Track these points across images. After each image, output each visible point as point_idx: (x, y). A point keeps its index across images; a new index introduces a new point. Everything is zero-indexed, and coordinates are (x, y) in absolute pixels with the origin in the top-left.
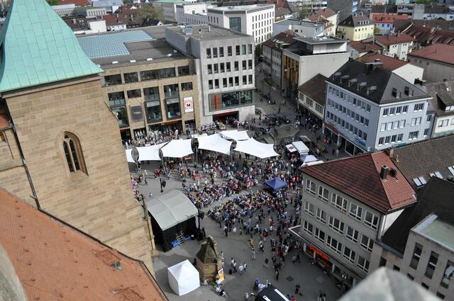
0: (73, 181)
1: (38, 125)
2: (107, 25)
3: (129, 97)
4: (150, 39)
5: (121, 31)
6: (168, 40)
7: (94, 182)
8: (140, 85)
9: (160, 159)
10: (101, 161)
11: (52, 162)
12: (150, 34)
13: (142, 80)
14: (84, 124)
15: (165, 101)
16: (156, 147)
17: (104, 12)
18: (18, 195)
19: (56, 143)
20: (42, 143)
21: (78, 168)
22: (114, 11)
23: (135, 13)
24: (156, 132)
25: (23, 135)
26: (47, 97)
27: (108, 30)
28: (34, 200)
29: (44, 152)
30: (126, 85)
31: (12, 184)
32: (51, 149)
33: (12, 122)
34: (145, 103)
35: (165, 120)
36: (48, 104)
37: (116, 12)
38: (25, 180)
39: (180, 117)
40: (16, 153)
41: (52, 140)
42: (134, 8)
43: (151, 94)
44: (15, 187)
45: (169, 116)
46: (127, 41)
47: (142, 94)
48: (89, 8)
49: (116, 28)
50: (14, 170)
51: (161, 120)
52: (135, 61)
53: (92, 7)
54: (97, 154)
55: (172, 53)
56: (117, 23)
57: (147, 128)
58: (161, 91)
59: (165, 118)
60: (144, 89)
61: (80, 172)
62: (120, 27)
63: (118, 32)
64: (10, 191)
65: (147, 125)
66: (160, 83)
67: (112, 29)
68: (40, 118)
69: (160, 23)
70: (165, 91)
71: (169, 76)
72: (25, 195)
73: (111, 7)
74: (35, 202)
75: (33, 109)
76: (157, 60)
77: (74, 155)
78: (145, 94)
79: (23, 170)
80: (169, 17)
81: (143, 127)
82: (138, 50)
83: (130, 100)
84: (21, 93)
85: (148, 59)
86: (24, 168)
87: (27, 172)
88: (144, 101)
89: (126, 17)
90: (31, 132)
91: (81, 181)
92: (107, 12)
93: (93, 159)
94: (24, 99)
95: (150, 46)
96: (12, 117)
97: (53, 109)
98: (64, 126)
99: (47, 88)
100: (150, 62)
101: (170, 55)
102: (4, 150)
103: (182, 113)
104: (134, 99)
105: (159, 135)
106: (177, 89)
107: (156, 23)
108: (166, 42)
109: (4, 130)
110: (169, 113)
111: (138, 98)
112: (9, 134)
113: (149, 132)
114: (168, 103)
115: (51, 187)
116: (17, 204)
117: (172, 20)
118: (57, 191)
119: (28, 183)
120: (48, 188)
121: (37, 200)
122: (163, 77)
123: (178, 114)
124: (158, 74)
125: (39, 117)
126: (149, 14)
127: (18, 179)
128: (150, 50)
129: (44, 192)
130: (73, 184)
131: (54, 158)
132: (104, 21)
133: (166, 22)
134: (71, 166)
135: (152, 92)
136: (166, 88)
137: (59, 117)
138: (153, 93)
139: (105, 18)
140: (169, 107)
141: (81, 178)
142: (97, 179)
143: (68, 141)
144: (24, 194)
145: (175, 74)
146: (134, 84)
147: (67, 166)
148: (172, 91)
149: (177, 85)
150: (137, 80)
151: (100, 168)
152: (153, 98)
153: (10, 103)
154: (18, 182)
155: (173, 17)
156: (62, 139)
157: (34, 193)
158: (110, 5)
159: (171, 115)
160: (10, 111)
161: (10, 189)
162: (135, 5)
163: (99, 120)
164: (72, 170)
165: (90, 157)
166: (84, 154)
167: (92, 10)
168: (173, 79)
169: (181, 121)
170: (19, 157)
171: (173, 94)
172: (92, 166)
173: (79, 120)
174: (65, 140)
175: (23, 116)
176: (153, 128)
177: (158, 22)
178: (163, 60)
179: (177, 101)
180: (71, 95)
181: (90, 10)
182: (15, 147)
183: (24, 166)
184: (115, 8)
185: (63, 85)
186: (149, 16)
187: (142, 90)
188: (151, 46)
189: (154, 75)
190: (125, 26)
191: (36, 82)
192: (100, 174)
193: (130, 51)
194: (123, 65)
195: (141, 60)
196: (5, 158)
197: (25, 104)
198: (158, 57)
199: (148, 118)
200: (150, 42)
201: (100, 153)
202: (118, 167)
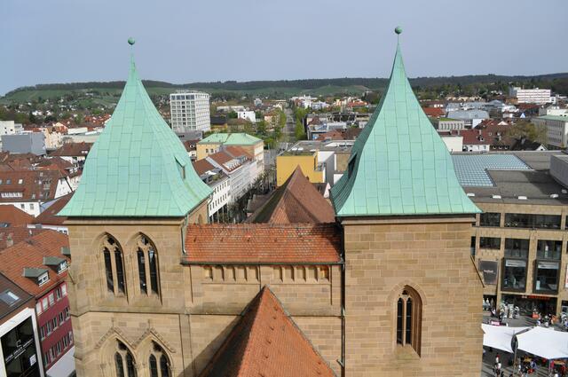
0: (398, 358)
1: (373, 267)
2: (464, 143)
3: (481, 246)
4: (525, 168)
5: (482, 153)
6: (553, 173)
7: (425, 369)
8: (502, 233)
9: (512, 352)
10: (445, 341)
11: (378, 324)
12: (525, 162)
13: (506, 226)
14: (434, 281)
15: (536, 263)
16: (509, 330)
17: (461, 126)
18: (323, 353)
19: (390, 298)
20: (372, 293)
21: (408, 341)
22: (474, 126)
23: (504, 131)
24: (511, 306)
25: (352, 276)
26: (395, 233)
27: (464, 150)
28: (340, 367)
29: (370, 306)
30: (481, 229)
31: (320, 337)
32: (381, 304)
33: (344, 256)
34: (504, 260)
35: (529, 292)
36: (394, 243)
37: (478, 127)
38: (336, 337)
39: (556, 292)
40: (337, 298)
41: (386, 293)
42: (503, 123)
43: (515, 248)
44: (323, 342)
45: (538, 288)
46: (489, 168)
47: (502, 246)
48: (443, 119)
49: (475, 148)
50: (329, 319)
51: (524, 290)
52: (500, 197)
53: (446, 118)
54: (441, 329)
55: (560, 193)
56: (477, 142)
57: (499, 297)
58: (533, 247)
59: (530, 288)
60: (506, 239)
61: (410, 348)
62: (481, 148)
63: (477, 153)
64: (316, 345)
65: (500, 292)
66: (533, 236)
67: (470, 148)
68: (380, 260)
69: (541, 147)
70: (539, 248)
71: (550, 227)
72: (332, 357)
73: (471, 121)
74: (340, 370)
75: (373, 245)
76: (534, 201)
77: (409, 320)
78: (506, 247)
79: (338, 322)
80: (555, 140)
81: (493, 294)
82: (506, 182)
83: (483, 250)
84: (365, 222)
85: (520, 198)
86: (340, 321)
87: (343, 327)
88: (503, 256)
89: (490, 134)
90: (363, 275)
91: (408, 361)
92: (466, 127)
93: (434, 335)
94: (366, 230)
95: (524, 178)
96: (346, 251)
97: (399, 252)
98: (406, 278)
99: (398, 221)
100: (523, 202)
101: (555, 196)
102: (324, 290)
103: (561, 286)
104: (488, 251)
105: (515, 313)
106: (558, 249)
107: (535, 146)
108: (550, 176)
109: (331, 265)
110: (538, 283)
111: (494, 251)
112: (336, 271)
113: (500, 304)
114: (539, 267)
115: (366, 357)
116: (319, 367)
117: (559, 145)
118: (373, 366)
119: (339, 342)
120: (362, 357)
121: (343, 369)
122: (538, 227)
123: (553, 287)
124: (531, 220)
125: (378, 257)
126: (525, 133)
127: (330, 332)
128: (524, 185)
129: (356, 362)
130: (396, 362)
131: (381, 318)
132: (462, 138)
133: (550, 147)
134: (399, 335)
135: (517, 246)
136: (540, 245)
137: (403, 264)
138: (519, 248)
139: (462, 134)
140: (540, 274)
141: (410, 357)
142: (431, 365)
143: (405, 298)
144: (331, 355)
145: (559, 225)
146: (492, 229)
147: (395, 334)
148: (549, 249)
149: (560, 243)
150: (497, 225)
151: (440, 350)
152: (517, 255)
153: (348, 232)
154: (329, 337)
155: (560, 141)
156: (399, 294)
157: (343, 358)
158: (470, 117)
159: (541, 286)
160: (346, 242)
161: (316, 342)
162: (505, 120)
163: (457, 280)
164: (399, 341)
165: (430, 331)
166: (424, 324)
167: (447, 122)
168: (556, 232)
169: (555, 299)
170: (339, 303)
171: (551, 255)
172: (430, 344)
173: (429, 274)
174: (402, 297)
175: (359, 252)
176: (508, 299)
177: (540, 145)
178: (546, 202)
179: (556, 267)
180: (427, 236)
181: (442, 122)
182: (337, 289)
183: (342, 317)
184: (476, 122)
185: (421, 221)
186: (525, 137)
187: (503, 240)
188: (527, 180)
189: (525, 221)
190: (488, 147)
191: (387, 211)
192: (438, 360)
193: (493, 182)
194: (482, 200)
195: (510, 197)
196: (322, 301)
197: (366, 237)
198: (536, 196)
199: (503, 282)
200: (523, 172)
201: (446, 328)
202: (466, 357)
